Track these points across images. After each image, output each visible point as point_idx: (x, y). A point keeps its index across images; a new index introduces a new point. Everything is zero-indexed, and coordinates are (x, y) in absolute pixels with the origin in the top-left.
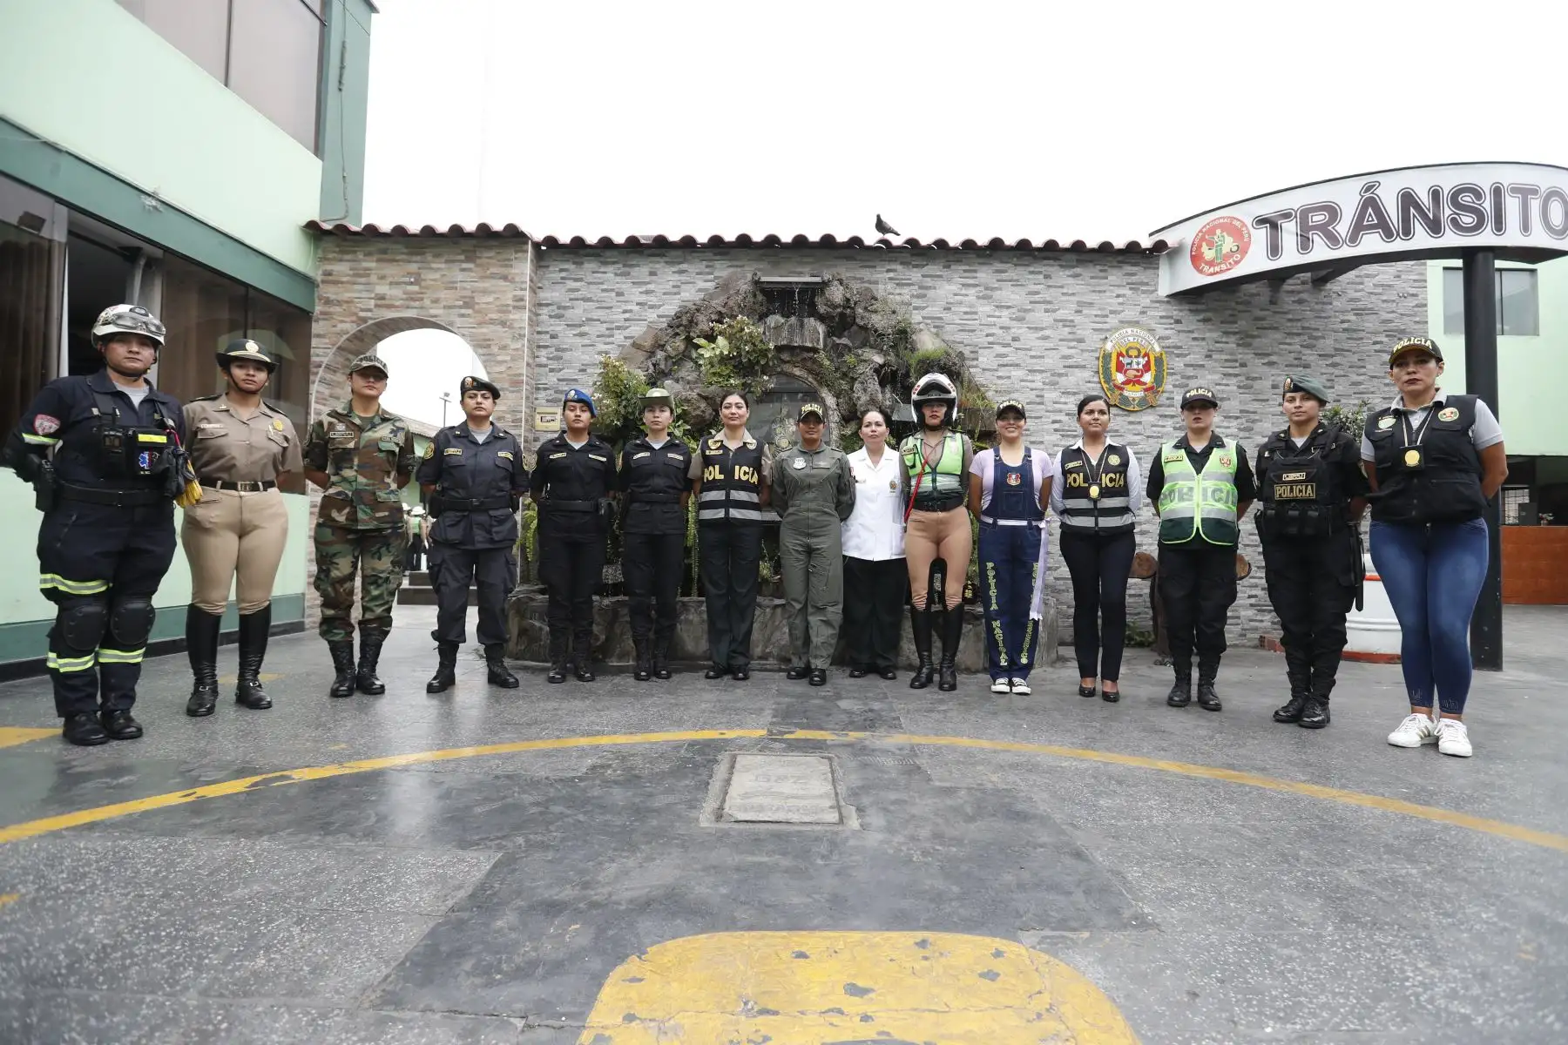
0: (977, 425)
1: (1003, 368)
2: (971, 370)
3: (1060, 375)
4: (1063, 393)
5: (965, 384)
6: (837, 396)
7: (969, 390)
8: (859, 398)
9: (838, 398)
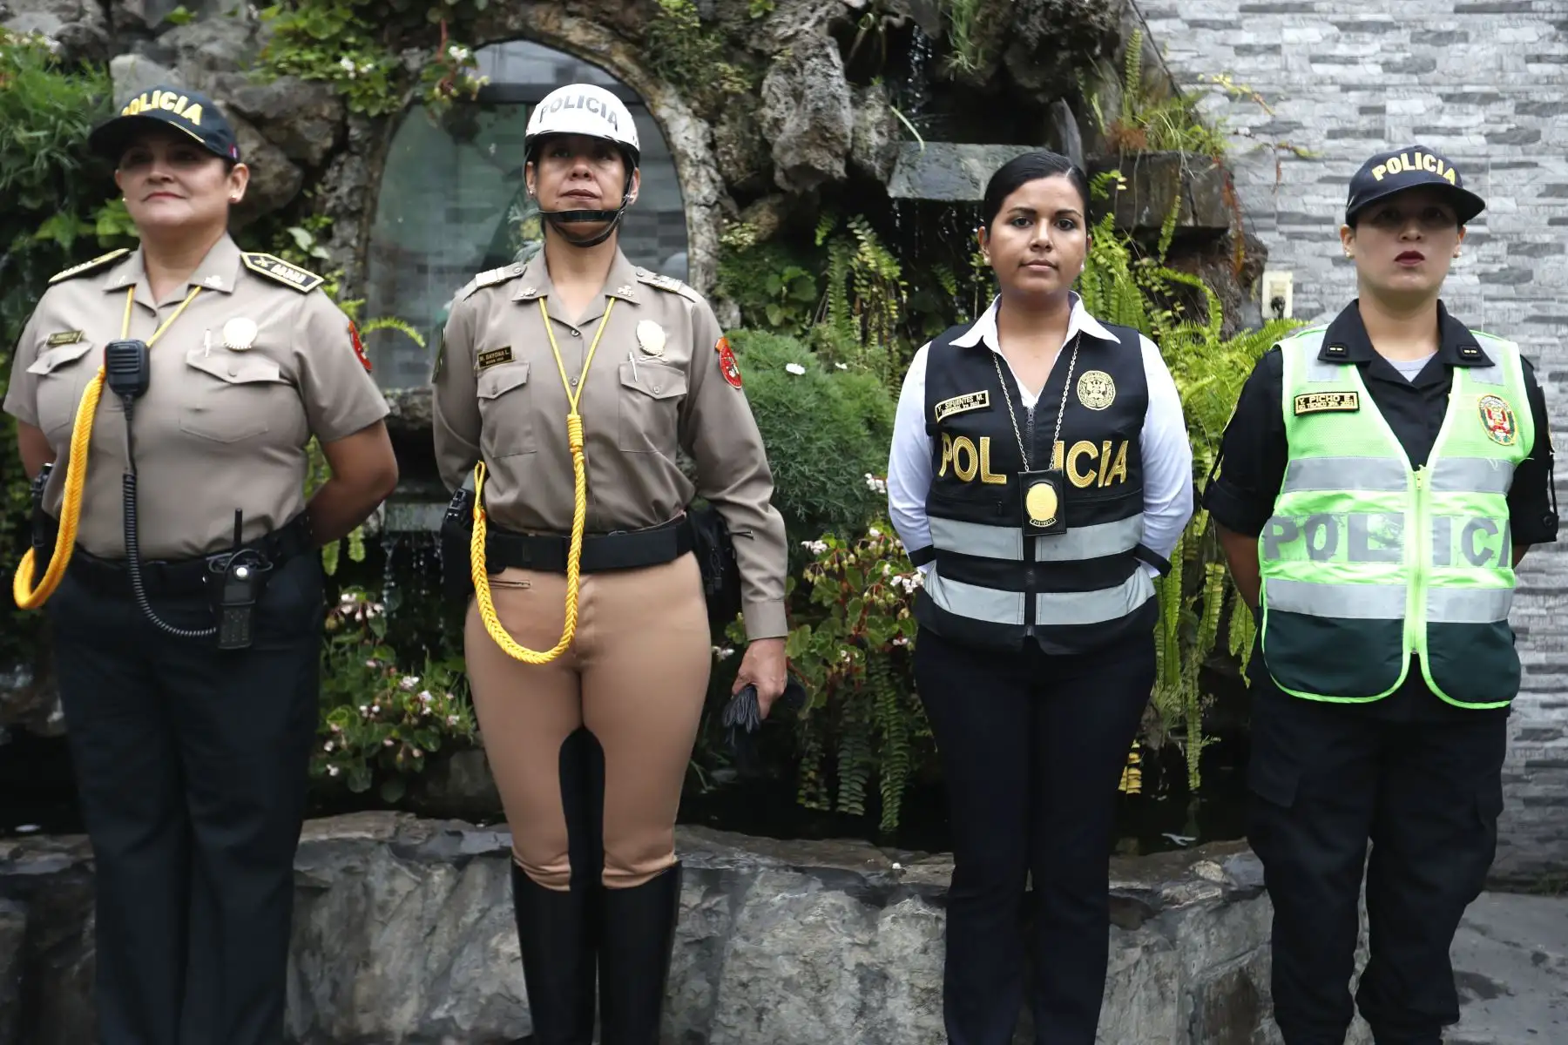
0: (1168, 211)
1: (1256, 19)
2: (1155, 26)
3: (1443, 38)
4: (1448, 98)
5: (1134, 74)
6: (710, 113)
7: (1146, 90)
8: (777, 124)
9: (713, 122)
